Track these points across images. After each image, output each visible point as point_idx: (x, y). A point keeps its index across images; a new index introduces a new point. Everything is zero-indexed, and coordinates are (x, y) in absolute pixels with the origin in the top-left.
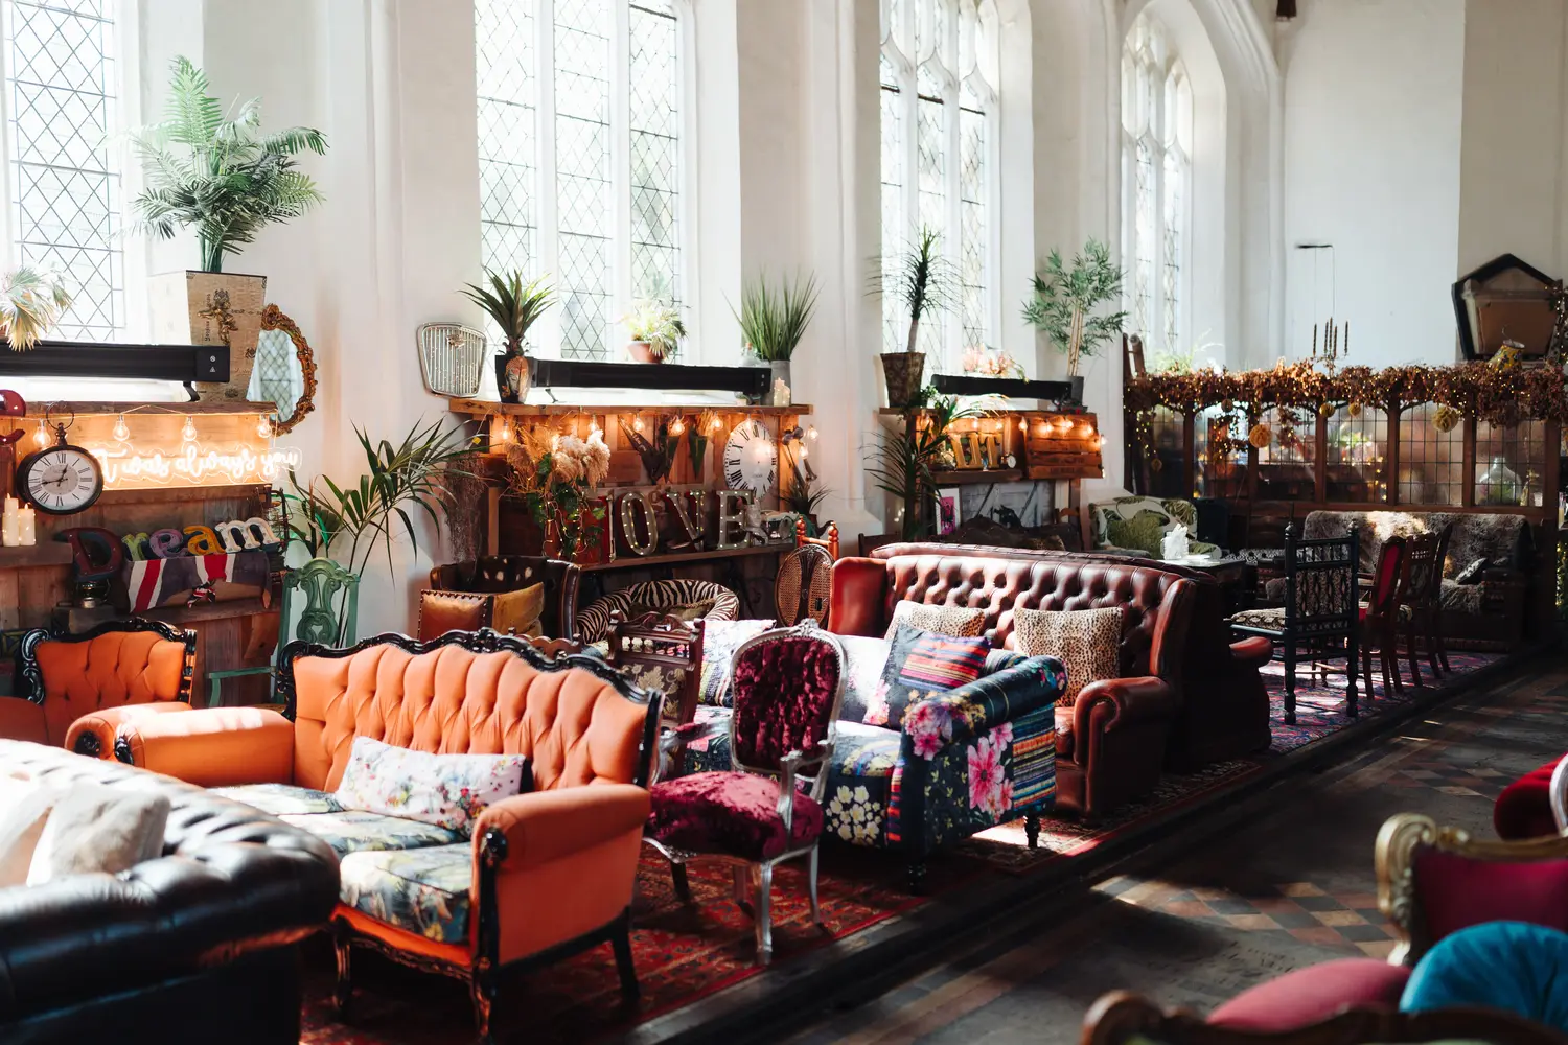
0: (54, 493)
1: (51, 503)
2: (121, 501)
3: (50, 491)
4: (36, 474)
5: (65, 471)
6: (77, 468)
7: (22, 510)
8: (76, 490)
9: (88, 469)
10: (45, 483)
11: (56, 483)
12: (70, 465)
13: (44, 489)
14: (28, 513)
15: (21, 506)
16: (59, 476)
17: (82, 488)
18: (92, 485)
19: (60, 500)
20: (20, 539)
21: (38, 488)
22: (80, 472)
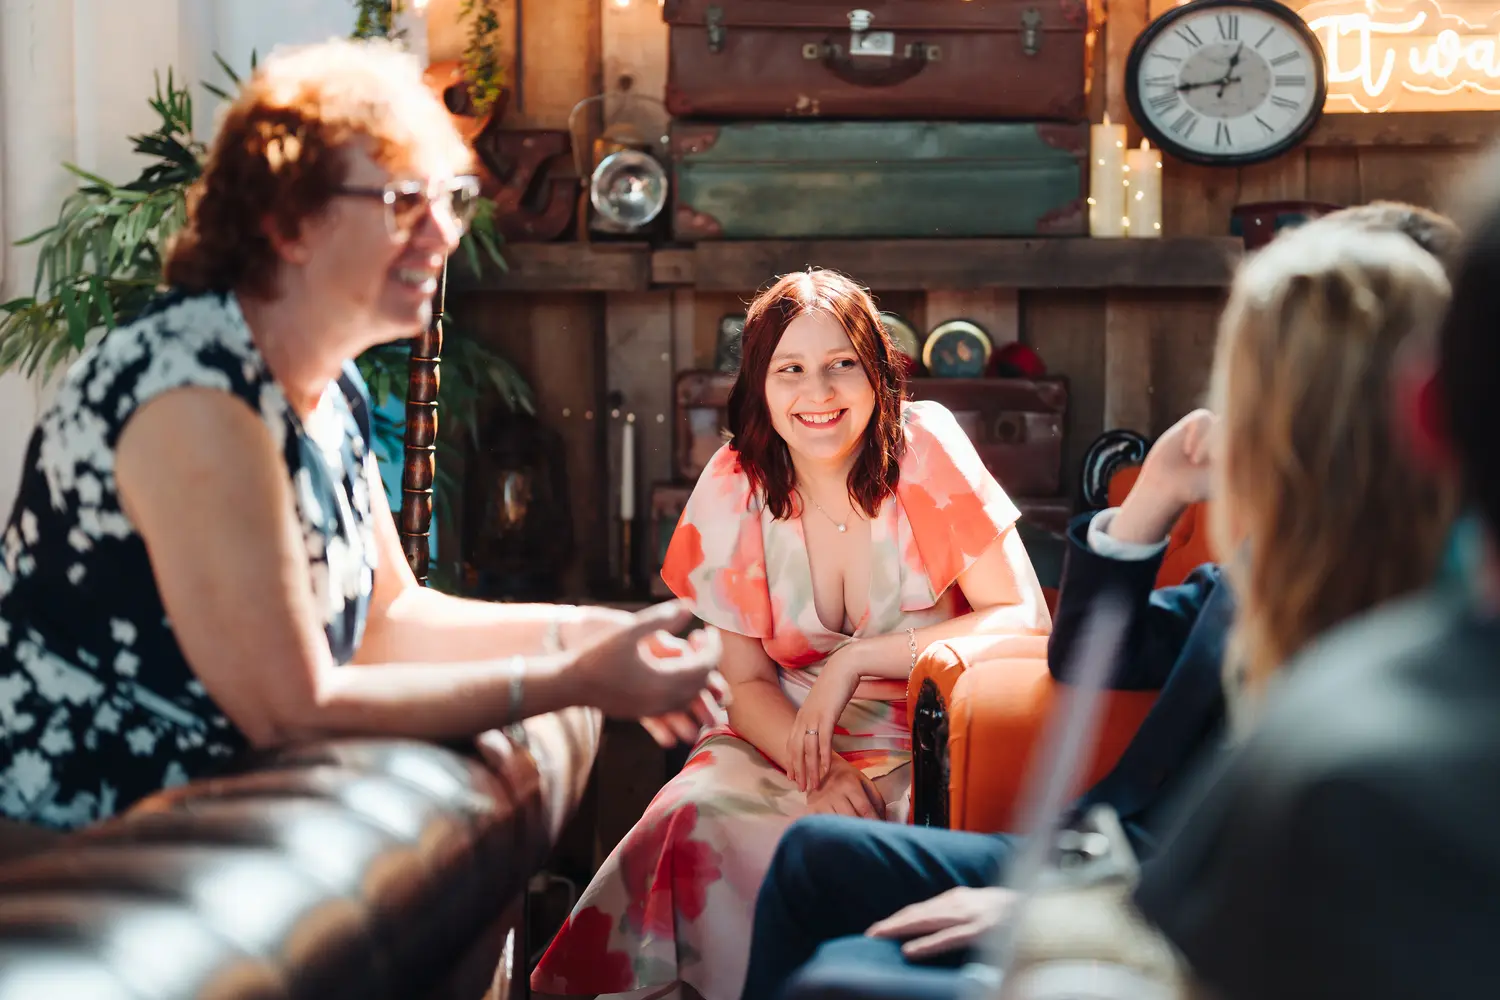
0: (1210, 114)
1: (1202, 138)
2: (1390, 139)
3: (1200, 109)
4: (1162, 66)
5: (1234, 61)
6: (1267, 53)
7: (1133, 153)
8: (1266, 110)
9: (1295, 56)
10: (1186, 88)
11: (1216, 89)
12: (1250, 43)
13: (1184, 104)
14: (1147, 161)
15: (1133, 144)
16: (1220, 72)
17: (1280, 103)
18: (1304, 97)
19: (1223, 131)
20: (1126, 222)
21: (1168, 103)
22: (1277, 62)
